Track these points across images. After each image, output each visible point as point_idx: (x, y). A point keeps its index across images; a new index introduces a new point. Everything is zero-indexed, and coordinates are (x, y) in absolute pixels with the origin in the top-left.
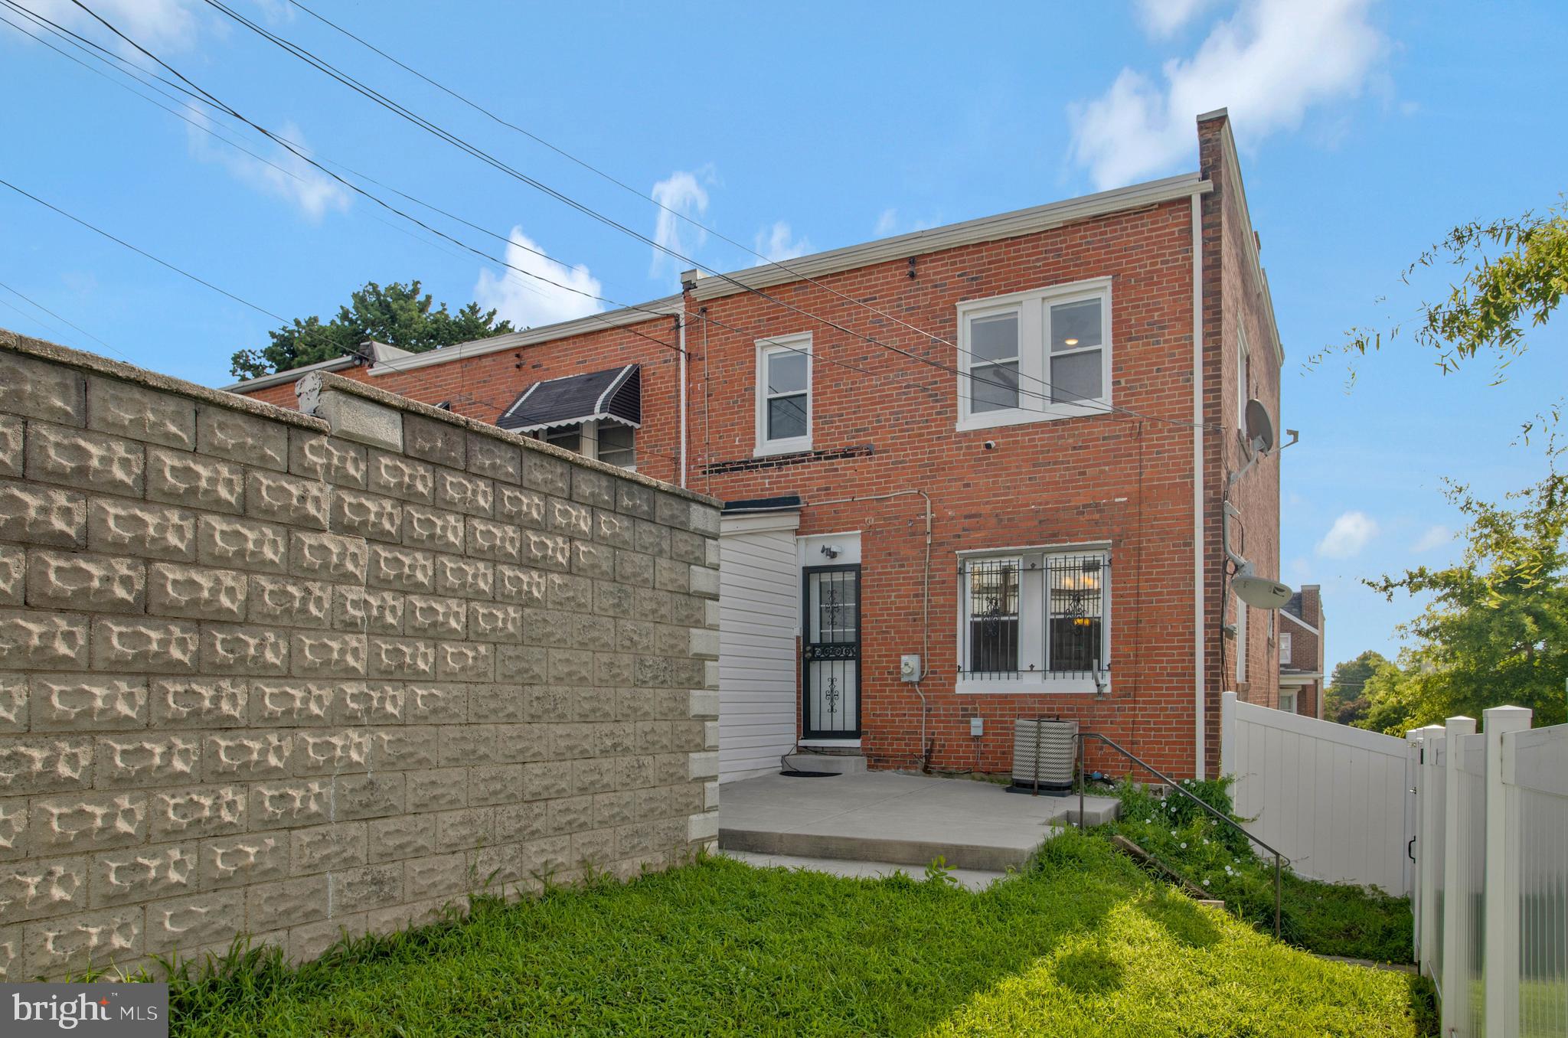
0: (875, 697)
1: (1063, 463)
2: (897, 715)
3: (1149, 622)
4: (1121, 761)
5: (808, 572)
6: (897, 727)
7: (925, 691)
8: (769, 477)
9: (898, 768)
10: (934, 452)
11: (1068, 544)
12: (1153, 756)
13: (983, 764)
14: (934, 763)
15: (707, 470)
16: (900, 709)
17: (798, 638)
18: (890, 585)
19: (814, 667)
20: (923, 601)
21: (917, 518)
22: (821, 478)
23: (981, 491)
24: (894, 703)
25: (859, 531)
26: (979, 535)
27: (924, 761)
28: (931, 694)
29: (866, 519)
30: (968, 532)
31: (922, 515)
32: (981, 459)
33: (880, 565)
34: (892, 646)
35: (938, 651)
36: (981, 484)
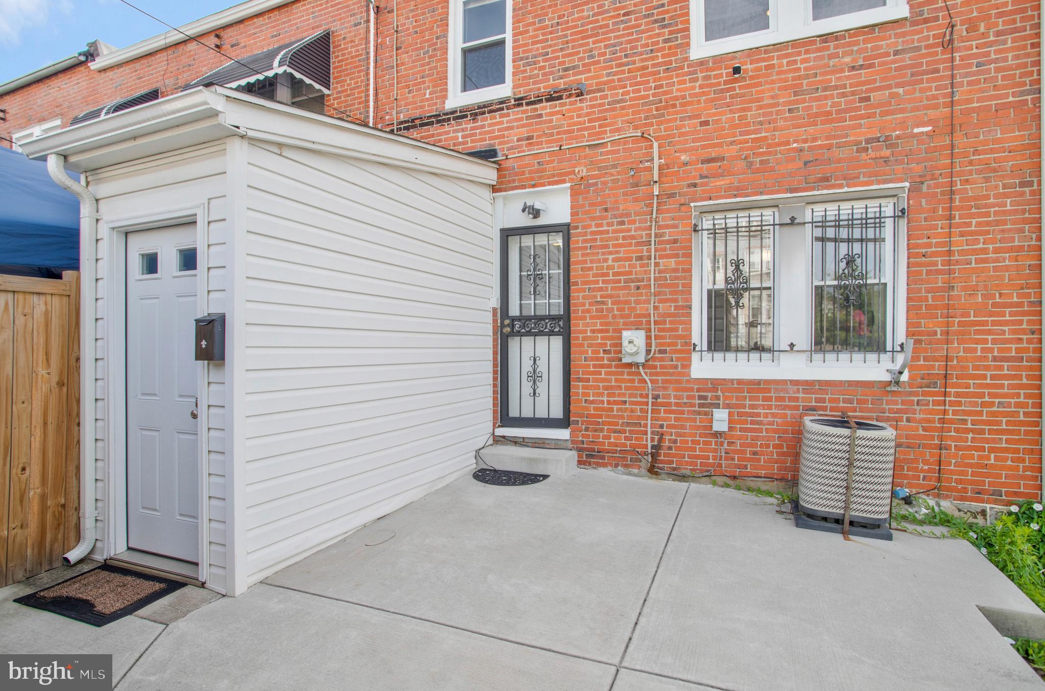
0: (588, 380)
1: (836, 87)
2: (615, 403)
3: (964, 289)
4: (922, 471)
5: (507, 234)
6: (614, 416)
7: (651, 374)
8: (463, 130)
9: (616, 466)
10: (661, 86)
11: (846, 189)
12: (970, 465)
13: (727, 466)
14: (663, 462)
15: (395, 128)
16: (619, 395)
17: (494, 310)
18: (607, 246)
19: (514, 344)
20: (647, 265)
21: (641, 166)
22: (523, 126)
23: (723, 129)
24: (611, 387)
25: (568, 185)
26: (722, 183)
27: (650, 459)
28: (660, 378)
29: (577, 170)
30: (706, 180)
31: (648, 161)
32: (722, 91)
33: (593, 223)
34: (610, 320)
35: (668, 326)
36: (723, 120)
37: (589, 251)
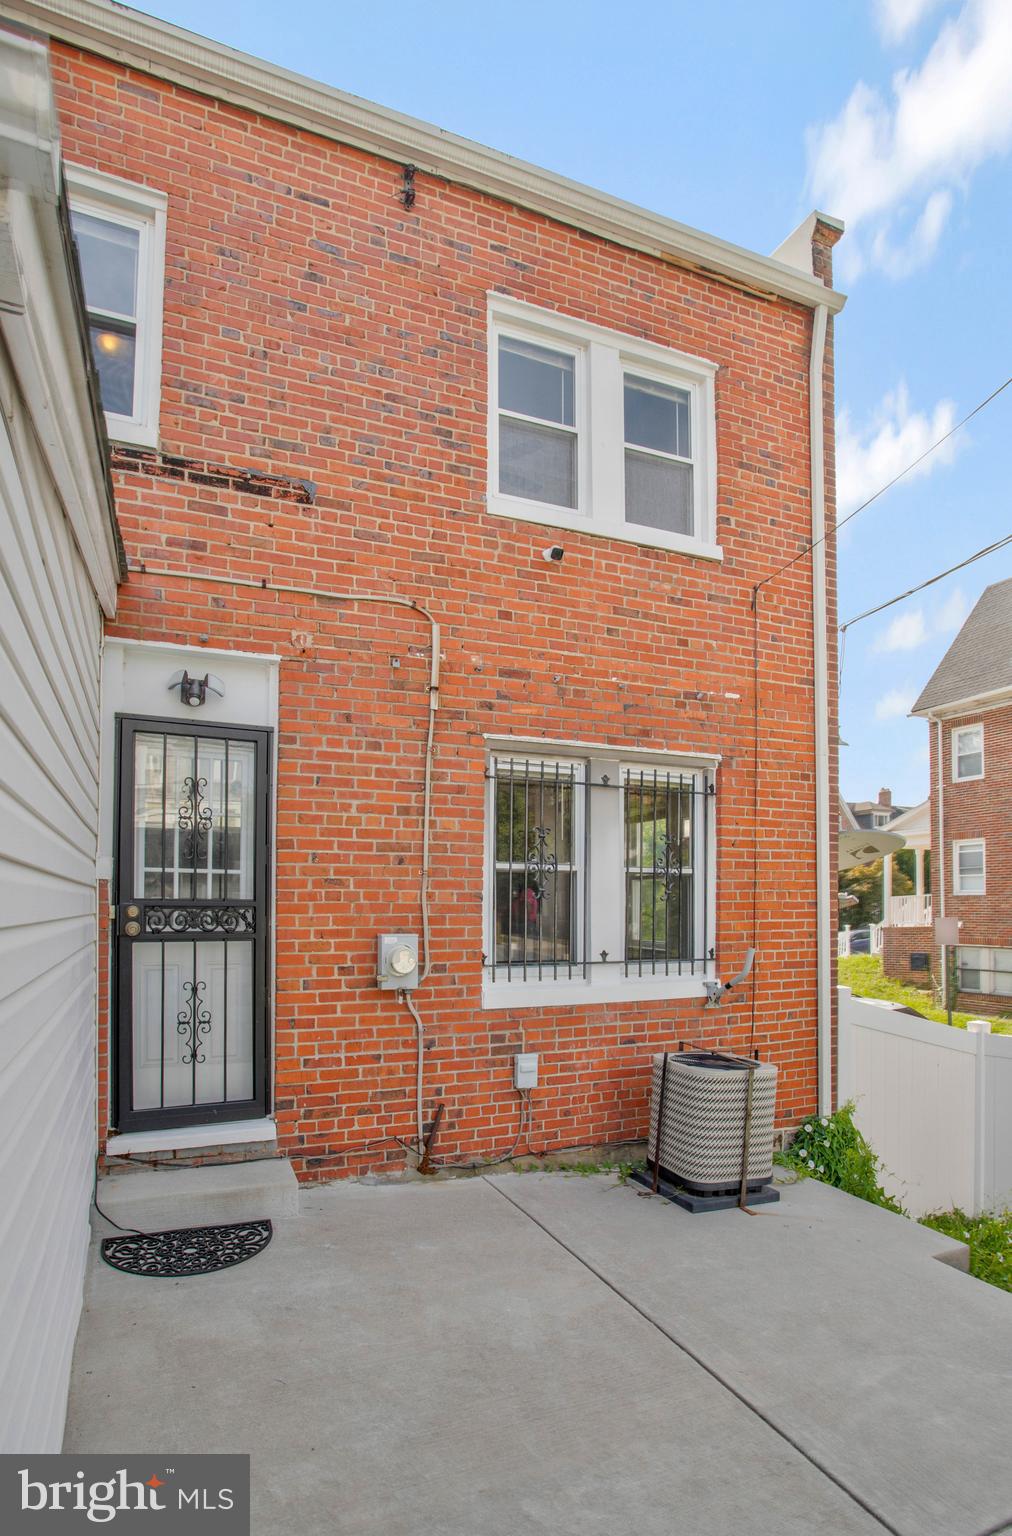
0: (310, 1024)
2: (361, 1060)
3: (765, 886)
5: (129, 729)
6: (360, 1085)
7: (426, 1007)
9: (364, 1172)
10: (443, 537)
14: (440, 1150)
16: (368, 1046)
17: (103, 883)
18: (348, 783)
19: (145, 958)
20: (418, 823)
21: (409, 655)
22: (182, 518)
23: (529, 631)
24: (354, 1034)
25: (277, 658)
26: (528, 711)
27: (423, 1149)
28: (435, 1012)
29: (294, 634)
30: (506, 702)
31: (420, 651)
32: (529, 575)
33: (324, 738)
34: (352, 914)
35: (448, 927)
36: (530, 618)
37: (314, 787)
